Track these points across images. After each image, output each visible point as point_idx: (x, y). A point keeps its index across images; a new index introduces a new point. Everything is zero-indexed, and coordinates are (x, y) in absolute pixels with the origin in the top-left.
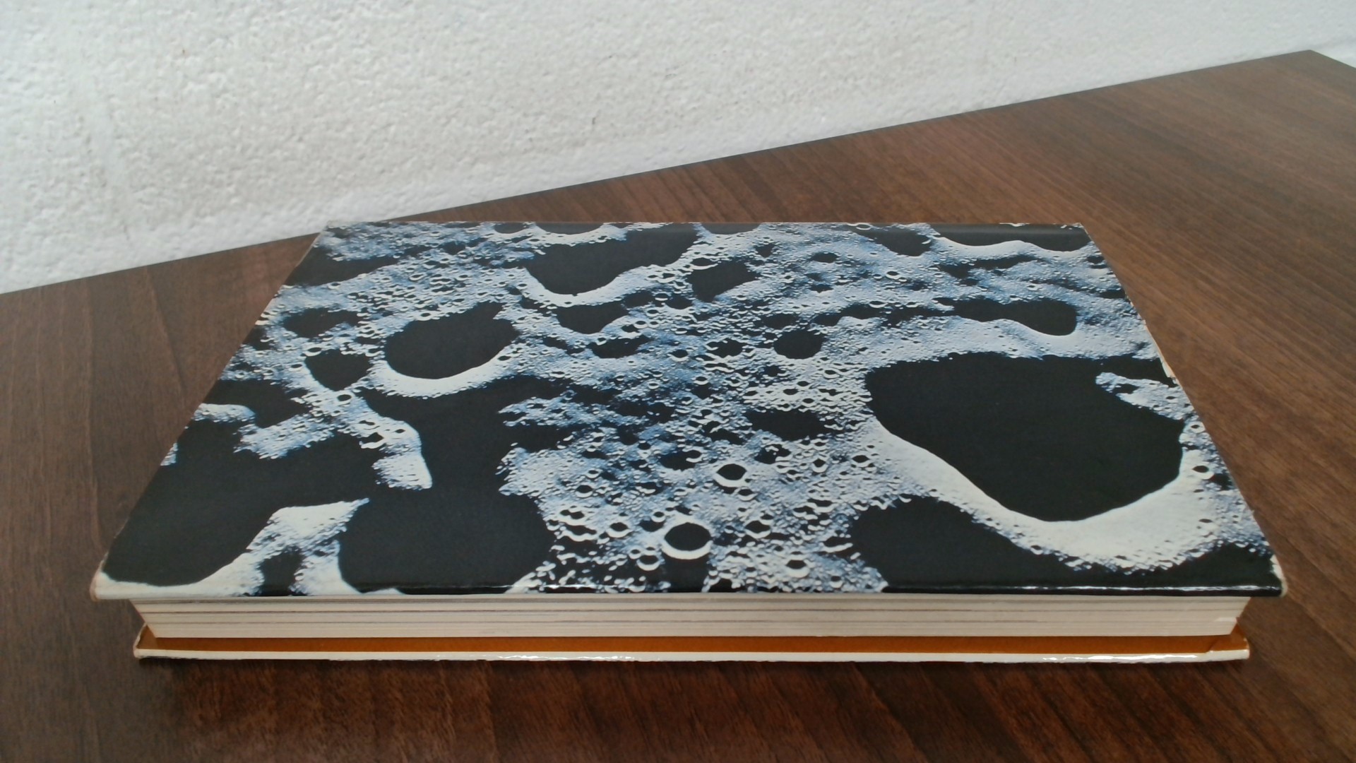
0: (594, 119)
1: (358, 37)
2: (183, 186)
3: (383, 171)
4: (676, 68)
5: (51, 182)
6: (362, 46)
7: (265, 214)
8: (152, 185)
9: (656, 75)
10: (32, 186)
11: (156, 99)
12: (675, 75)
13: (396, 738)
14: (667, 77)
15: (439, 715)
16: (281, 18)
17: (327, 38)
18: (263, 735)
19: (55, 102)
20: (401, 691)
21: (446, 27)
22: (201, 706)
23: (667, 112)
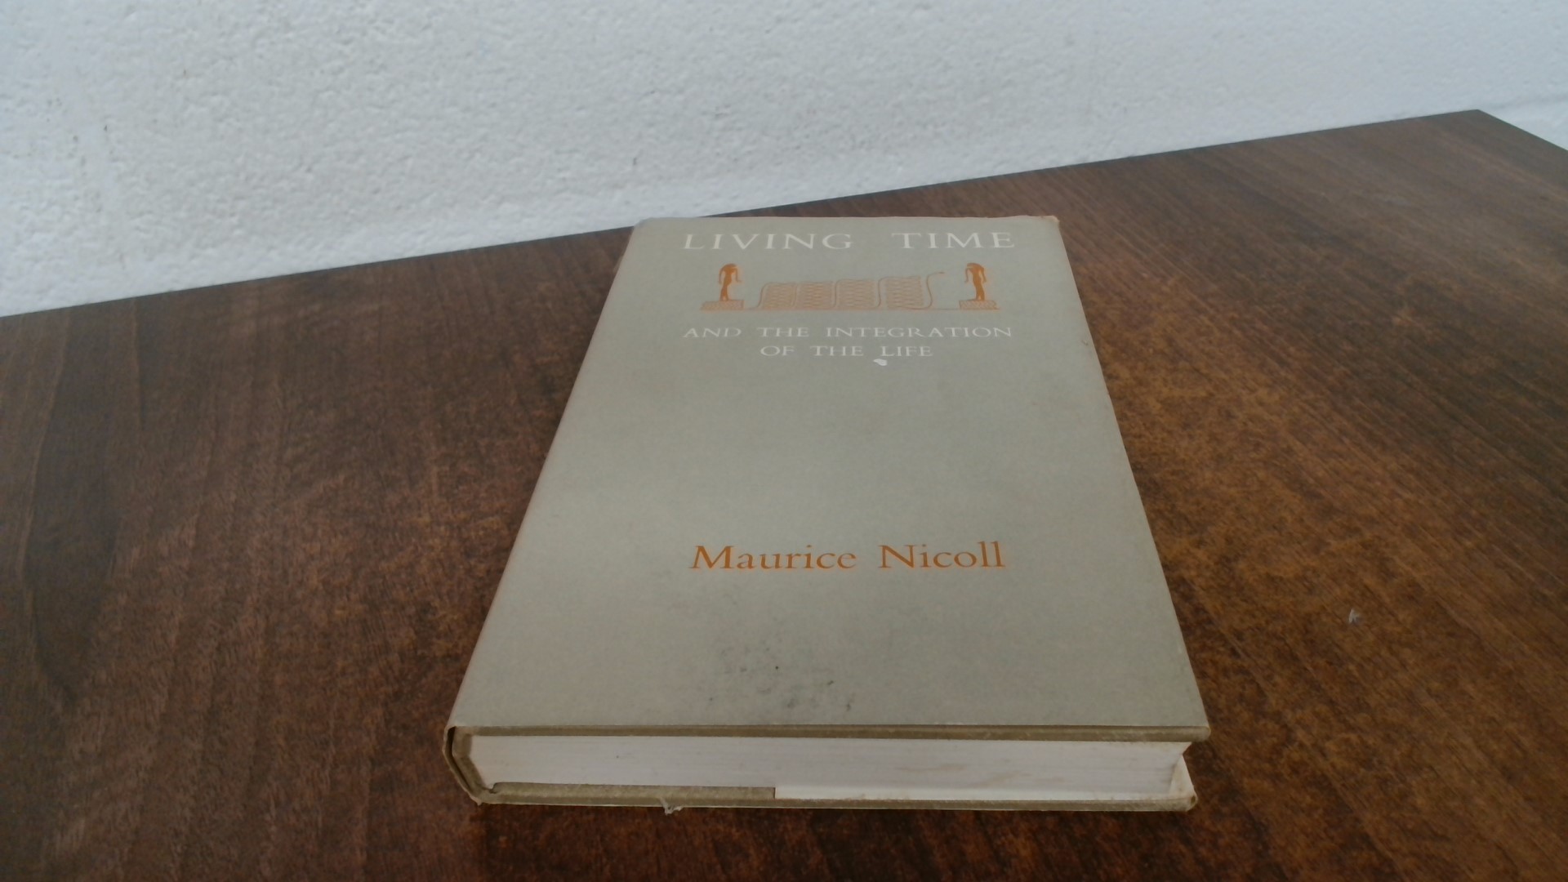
0: (635, 160)
1: (372, 62)
2: (182, 214)
3: (399, 208)
4: (727, 106)
5: (44, 205)
6: (376, 73)
7: (271, 248)
8: (150, 212)
9: (704, 113)
10: (26, 208)
11: (155, 121)
12: (726, 115)
13: (269, 785)
14: (718, 116)
15: (318, 766)
16: (289, 41)
17: (338, 63)
18: (137, 772)
19: (48, 120)
20: (286, 739)
21: (469, 54)
22: (84, 740)
23: (718, 154)
